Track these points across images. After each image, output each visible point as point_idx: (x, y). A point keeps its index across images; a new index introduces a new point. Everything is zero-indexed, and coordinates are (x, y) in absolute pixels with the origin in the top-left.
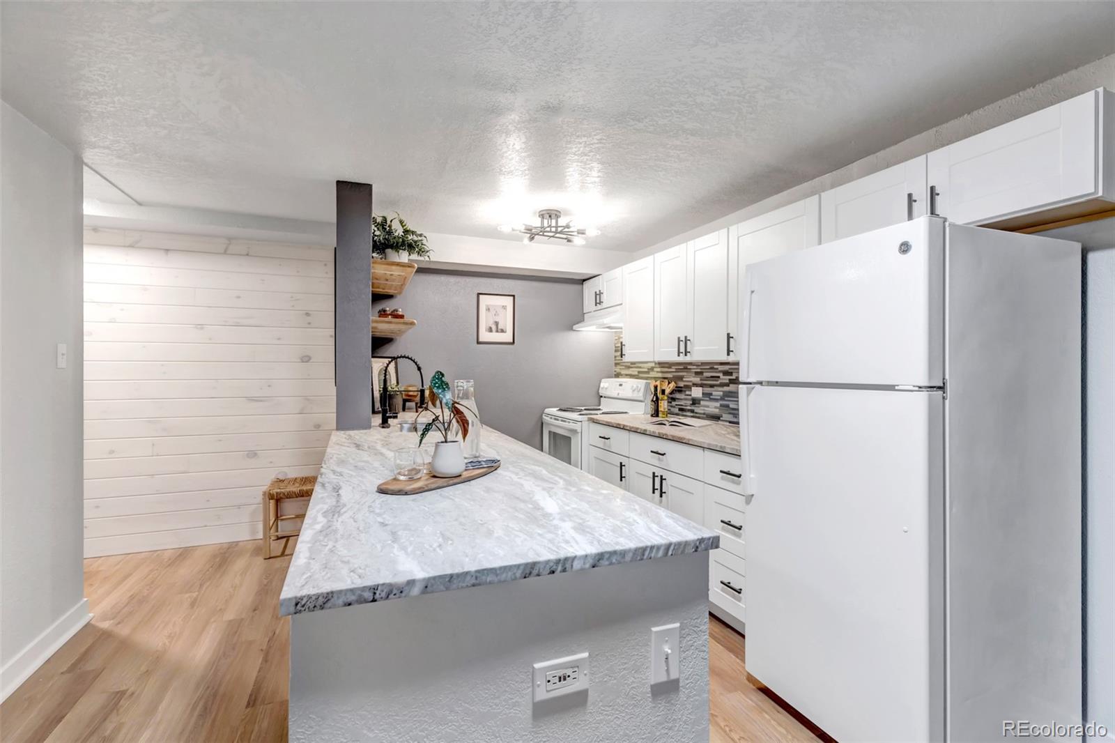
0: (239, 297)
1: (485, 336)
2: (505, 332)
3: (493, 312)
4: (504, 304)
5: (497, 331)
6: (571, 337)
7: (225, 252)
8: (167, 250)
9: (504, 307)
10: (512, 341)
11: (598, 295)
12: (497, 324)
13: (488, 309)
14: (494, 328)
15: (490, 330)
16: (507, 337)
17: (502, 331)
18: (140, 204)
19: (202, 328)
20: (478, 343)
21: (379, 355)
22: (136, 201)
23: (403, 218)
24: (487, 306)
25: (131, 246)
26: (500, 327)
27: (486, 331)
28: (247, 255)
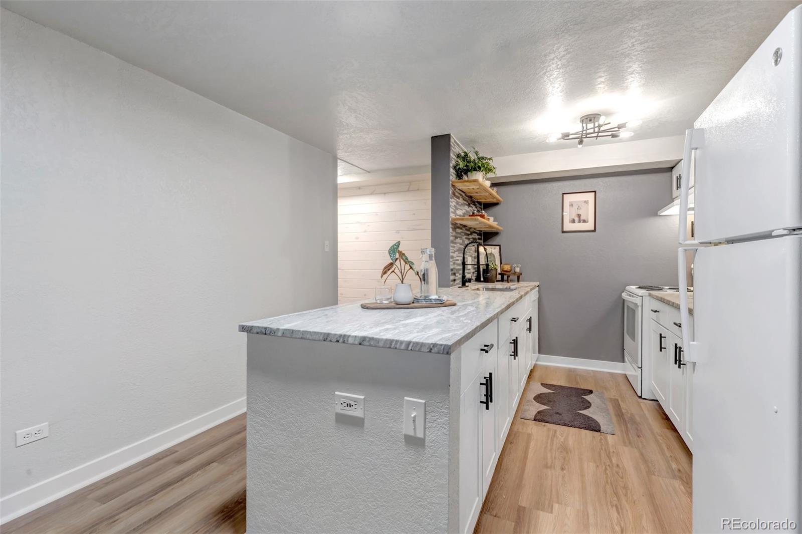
0: (414, 214)
1: (568, 226)
2: (588, 222)
3: (575, 207)
4: (586, 200)
5: (579, 222)
6: (655, 222)
7: (408, 190)
8: (385, 193)
9: (586, 202)
10: (593, 229)
11: (679, 179)
12: (579, 216)
13: (571, 205)
14: (577, 219)
15: (573, 221)
16: (590, 226)
17: (584, 221)
18: (369, 172)
19: (398, 233)
20: (563, 232)
21: (489, 244)
22: (366, 171)
23: (477, 149)
24: (570, 202)
25: (372, 194)
26: (582, 218)
27: (570, 222)
28: (418, 190)
